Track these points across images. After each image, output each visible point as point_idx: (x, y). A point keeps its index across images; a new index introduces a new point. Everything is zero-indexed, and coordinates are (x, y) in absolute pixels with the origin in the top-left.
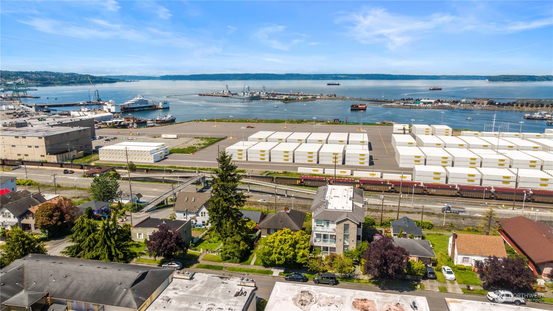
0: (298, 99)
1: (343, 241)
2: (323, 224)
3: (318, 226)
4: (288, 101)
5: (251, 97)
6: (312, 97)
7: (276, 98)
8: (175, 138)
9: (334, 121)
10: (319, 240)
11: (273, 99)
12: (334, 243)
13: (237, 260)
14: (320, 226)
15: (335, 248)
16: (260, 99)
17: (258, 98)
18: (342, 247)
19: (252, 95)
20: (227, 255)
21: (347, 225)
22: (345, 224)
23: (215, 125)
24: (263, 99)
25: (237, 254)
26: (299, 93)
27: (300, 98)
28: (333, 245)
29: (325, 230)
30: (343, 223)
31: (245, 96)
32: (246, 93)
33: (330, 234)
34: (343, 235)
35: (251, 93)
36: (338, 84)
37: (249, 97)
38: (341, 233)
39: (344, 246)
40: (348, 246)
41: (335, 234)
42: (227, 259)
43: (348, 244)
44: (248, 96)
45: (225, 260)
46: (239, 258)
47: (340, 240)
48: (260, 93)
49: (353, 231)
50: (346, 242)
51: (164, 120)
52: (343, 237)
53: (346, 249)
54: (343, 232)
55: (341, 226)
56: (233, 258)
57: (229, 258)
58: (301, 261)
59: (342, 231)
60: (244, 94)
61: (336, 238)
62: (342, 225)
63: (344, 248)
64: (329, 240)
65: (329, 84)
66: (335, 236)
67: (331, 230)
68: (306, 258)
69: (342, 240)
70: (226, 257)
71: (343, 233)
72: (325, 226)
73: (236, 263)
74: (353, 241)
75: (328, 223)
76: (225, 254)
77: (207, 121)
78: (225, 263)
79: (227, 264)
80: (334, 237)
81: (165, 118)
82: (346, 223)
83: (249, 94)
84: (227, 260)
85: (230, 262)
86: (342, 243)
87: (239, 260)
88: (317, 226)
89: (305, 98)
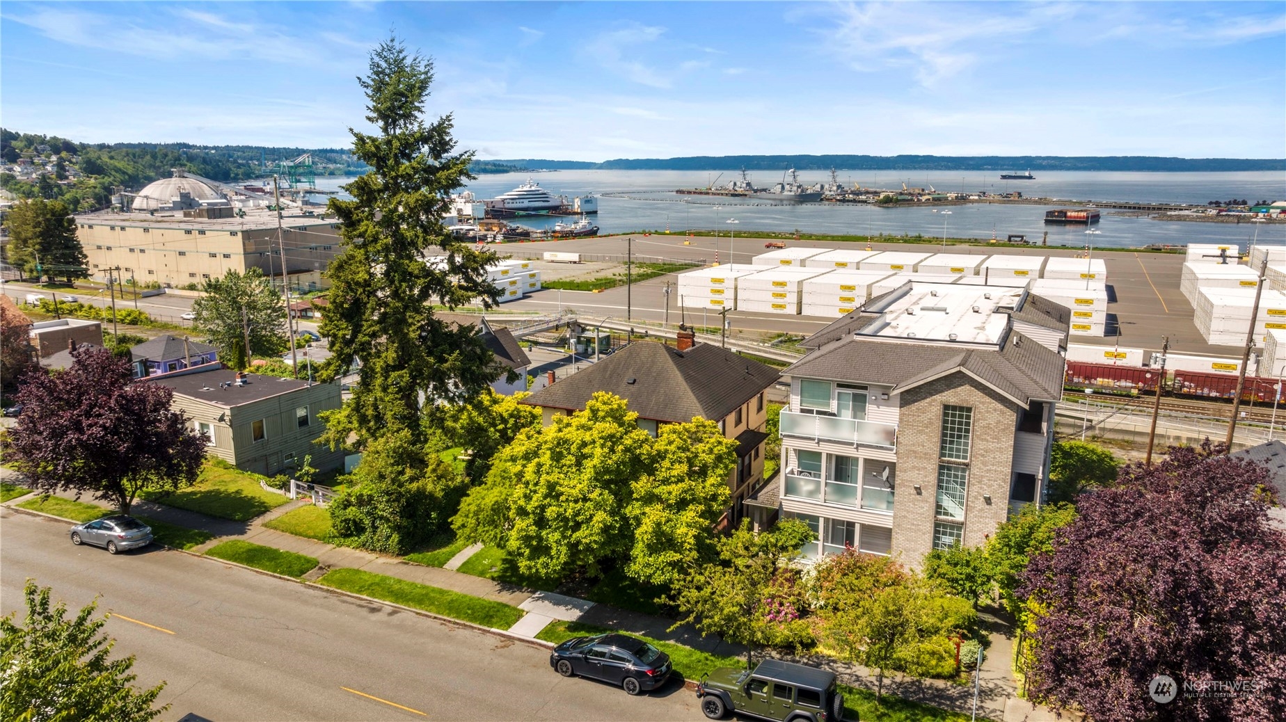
0: (919, 200)
1: (932, 500)
2: (833, 406)
3: (811, 412)
4: (891, 205)
5: (800, 196)
6: (957, 197)
7: (863, 197)
8: (575, 262)
9: (1010, 240)
10: (810, 487)
11: (854, 201)
12: (884, 506)
13: (388, 537)
14: (819, 413)
15: (886, 534)
16: (822, 200)
17: (817, 197)
18: (929, 527)
19: (802, 191)
20: (352, 512)
21: (961, 409)
22: (946, 407)
23: (686, 243)
24: (828, 200)
25: (384, 509)
26: (923, 190)
27: (924, 198)
28: (881, 516)
29: (845, 434)
30: (938, 397)
31: (786, 193)
32: (787, 187)
33: (863, 454)
34: (932, 467)
35: (799, 187)
36: (1030, 177)
37: (795, 195)
38: (926, 456)
39: (937, 525)
40: (960, 526)
41: (890, 457)
42: (351, 530)
43: (959, 516)
44: (793, 193)
45: (346, 536)
46: (397, 528)
47: (919, 491)
48: (822, 187)
49: (991, 446)
50: (947, 503)
51: (572, 232)
52: (933, 478)
53: (947, 540)
54: (937, 449)
55: (925, 418)
56: (375, 528)
57: (358, 528)
58: (649, 571)
59: (930, 442)
60: (783, 188)
61: (898, 481)
62: (931, 408)
63: (936, 538)
64: (859, 485)
65: (1004, 177)
66: (892, 466)
67: (870, 438)
68: (677, 557)
69: (930, 494)
70: (346, 521)
71: (936, 455)
72: (847, 415)
73: (384, 551)
74: (988, 501)
75: (860, 402)
76: (345, 507)
77: (670, 234)
78: (343, 548)
79: (349, 555)
80: (886, 474)
81: (573, 226)
82: (950, 397)
83: (795, 188)
84: (351, 535)
85: (363, 546)
86: (927, 508)
87: (395, 537)
88: (802, 411)
89: (939, 199)
